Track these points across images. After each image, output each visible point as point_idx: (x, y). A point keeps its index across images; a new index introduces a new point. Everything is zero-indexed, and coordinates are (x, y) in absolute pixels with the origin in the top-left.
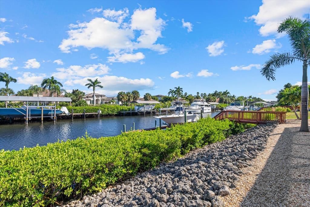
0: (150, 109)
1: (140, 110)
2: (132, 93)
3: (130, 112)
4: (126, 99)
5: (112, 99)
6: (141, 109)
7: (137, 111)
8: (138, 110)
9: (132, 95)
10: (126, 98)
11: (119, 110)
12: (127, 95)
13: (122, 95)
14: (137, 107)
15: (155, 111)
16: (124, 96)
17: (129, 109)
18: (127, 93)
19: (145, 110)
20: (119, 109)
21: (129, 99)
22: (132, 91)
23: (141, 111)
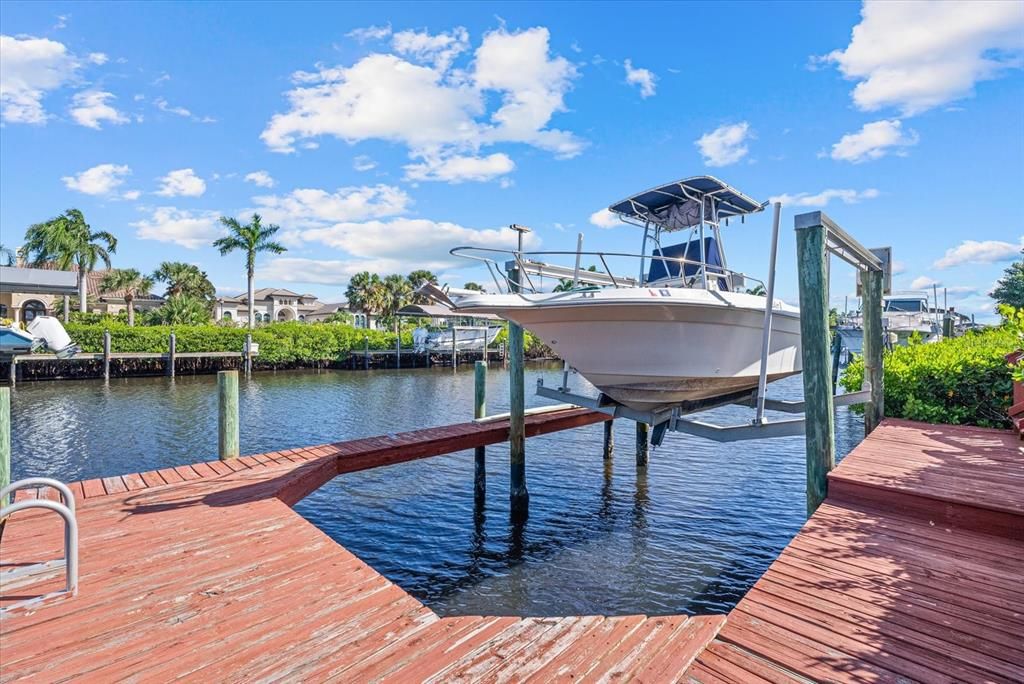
0: (477, 341)
1: (437, 345)
2: (411, 278)
3: (392, 352)
4: (384, 305)
5: (340, 310)
6: (439, 340)
7: (423, 350)
8: (427, 342)
9: (406, 287)
10: (384, 299)
11: (348, 343)
12: (389, 287)
13: (364, 287)
14: (424, 333)
15: (501, 350)
16: (375, 290)
17: (393, 343)
18: (388, 279)
19: (457, 343)
20: (348, 338)
21: (396, 304)
22: (409, 273)
23: (440, 348)
